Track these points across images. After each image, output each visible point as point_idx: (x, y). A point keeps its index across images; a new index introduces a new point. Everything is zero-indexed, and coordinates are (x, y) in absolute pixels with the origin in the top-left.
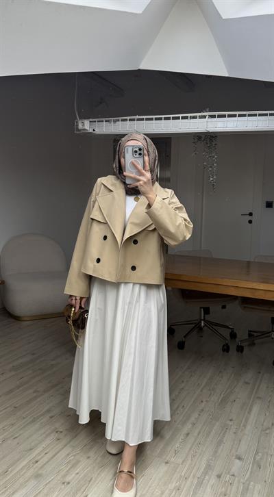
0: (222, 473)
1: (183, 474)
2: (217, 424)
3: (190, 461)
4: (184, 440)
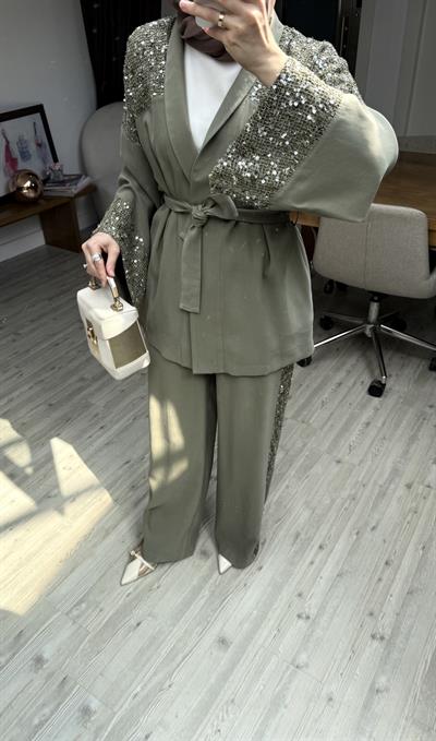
0: (412, 483)
1: (360, 479)
2: (411, 410)
3: (369, 463)
4: (362, 433)
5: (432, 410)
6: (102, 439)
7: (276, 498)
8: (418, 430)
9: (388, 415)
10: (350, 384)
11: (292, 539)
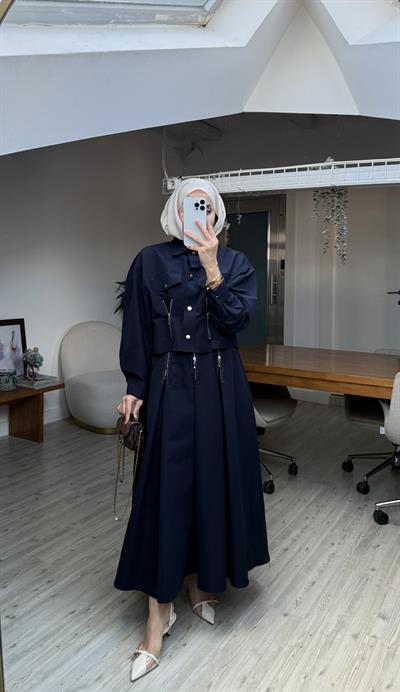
0: (359, 634)
1: (307, 629)
2: (354, 573)
3: (315, 616)
4: (308, 590)
5: (373, 573)
6: (49, 591)
7: (223, 646)
8: (363, 589)
9: (333, 576)
10: (295, 550)
11: (238, 683)
